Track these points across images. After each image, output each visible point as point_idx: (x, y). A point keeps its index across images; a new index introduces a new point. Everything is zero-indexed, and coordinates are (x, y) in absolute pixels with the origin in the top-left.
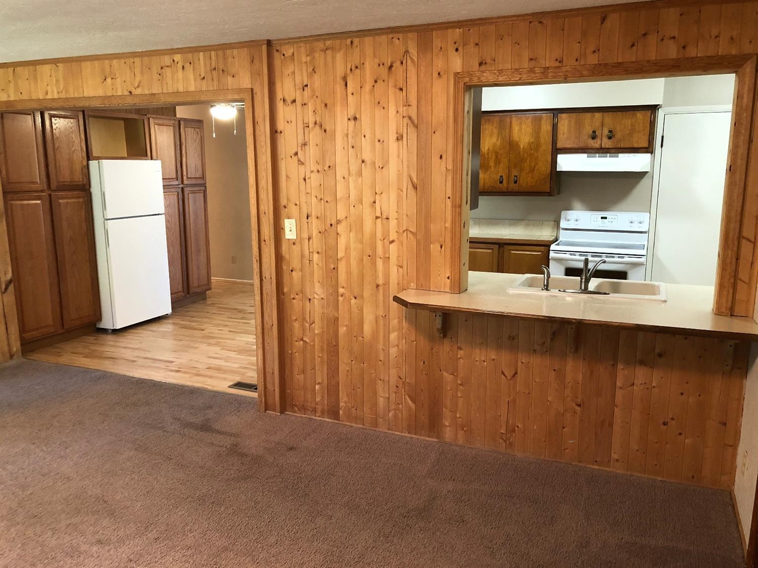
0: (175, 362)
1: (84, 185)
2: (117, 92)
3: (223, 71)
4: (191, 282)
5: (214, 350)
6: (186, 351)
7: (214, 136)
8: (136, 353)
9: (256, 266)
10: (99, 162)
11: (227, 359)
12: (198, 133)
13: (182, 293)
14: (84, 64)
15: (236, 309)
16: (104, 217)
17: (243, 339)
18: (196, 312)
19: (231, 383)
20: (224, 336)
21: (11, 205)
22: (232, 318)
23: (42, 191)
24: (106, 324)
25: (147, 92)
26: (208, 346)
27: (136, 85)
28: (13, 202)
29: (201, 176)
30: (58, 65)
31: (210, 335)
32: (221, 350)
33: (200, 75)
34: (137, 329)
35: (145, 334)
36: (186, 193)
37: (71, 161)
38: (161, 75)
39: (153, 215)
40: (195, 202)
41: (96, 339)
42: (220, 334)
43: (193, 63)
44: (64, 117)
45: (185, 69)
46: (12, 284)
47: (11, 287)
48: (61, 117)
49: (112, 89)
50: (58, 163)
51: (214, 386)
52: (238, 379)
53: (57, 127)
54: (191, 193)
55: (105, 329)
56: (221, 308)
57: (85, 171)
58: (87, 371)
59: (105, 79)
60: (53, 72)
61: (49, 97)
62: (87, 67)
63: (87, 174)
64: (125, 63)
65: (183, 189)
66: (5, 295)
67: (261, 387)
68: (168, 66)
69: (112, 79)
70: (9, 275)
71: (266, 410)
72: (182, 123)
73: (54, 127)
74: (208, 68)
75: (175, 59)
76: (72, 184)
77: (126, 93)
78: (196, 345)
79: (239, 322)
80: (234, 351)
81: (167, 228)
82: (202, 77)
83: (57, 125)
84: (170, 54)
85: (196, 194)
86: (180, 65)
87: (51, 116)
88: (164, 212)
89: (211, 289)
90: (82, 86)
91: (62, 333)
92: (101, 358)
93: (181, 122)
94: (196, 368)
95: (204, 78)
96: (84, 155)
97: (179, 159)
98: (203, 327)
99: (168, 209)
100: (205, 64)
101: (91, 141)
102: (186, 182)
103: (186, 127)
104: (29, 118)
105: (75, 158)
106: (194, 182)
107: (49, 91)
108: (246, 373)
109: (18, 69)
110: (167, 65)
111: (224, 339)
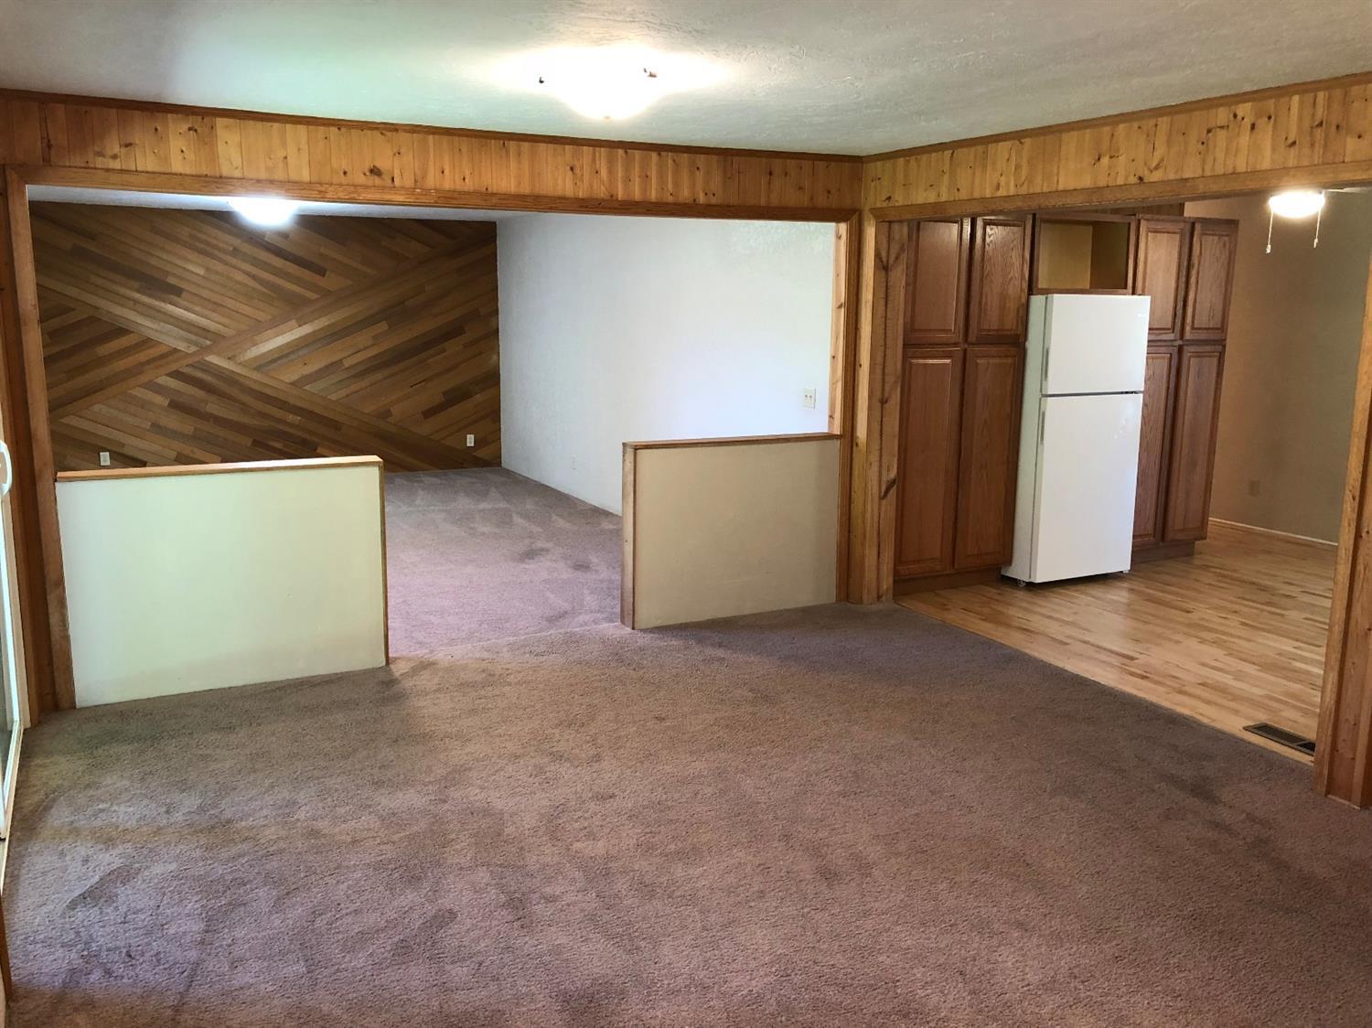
0: (1137, 659)
1: (1017, 336)
2: (1116, 180)
3: (1338, 127)
4: (1170, 522)
5: (1211, 653)
6: (1160, 645)
7: (1268, 251)
8: (1069, 631)
9: (1349, 508)
10: (1047, 298)
11: (1238, 676)
12: (1225, 245)
13: (1152, 539)
14: (1065, 136)
15: (1254, 583)
16: (1041, 391)
17: (1271, 643)
18: (1175, 576)
19: (1251, 723)
20: (1232, 631)
21: (911, 363)
22: (1244, 599)
23: (956, 344)
24: (1018, 571)
25: (1172, 176)
26: (1200, 642)
27: (1154, 165)
28: (914, 361)
29: (1219, 326)
30: (1023, 141)
31: (1201, 622)
32: (1225, 655)
33: (1286, 138)
34: (1067, 589)
35: (1082, 597)
36: (1186, 355)
37: (1003, 297)
38: (1205, 145)
39: (1122, 393)
40: (1199, 374)
41: (1000, 594)
42: (1223, 625)
43: (1275, 120)
44: (1004, 224)
45: (1256, 130)
46: (895, 487)
47: (893, 491)
48: (1001, 225)
49: (1109, 174)
50: (984, 300)
51: (1214, 721)
52: (1262, 717)
53: (991, 241)
54: (1194, 357)
55: (1015, 580)
56: (1224, 576)
57: (1022, 312)
58: (989, 644)
59: (1099, 159)
60: (1013, 154)
61: (1002, 192)
62: (1070, 140)
63: (1025, 318)
64: (1140, 128)
65: (1180, 349)
66: (884, 502)
67: (1323, 748)
68: (1222, 127)
69: (1111, 157)
70: (893, 474)
71: (1328, 792)
72: (1198, 227)
73: (988, 240)
74: (1306, 124)
75: (1238, 113)
76: (1000, 333)
77: (1133, 180)
78: (1177, 637)
79: (1262, 610)
80: (1254, 663)
81: (1143, 417)
82: (1290, 141)
83: (991, 238)
84: (1229, 105)
85: (1204, 359)
86: (1248, 123)
87: (986, 224)
88: (1142, 389)
89: (1205, 539)
90: (1058, 174)
91: (949, 574)
92: (1008, 626)
93: (1196, 225)
94: (1178, 678)
95: (1294, 143)
96: (1025, 285)
97: (1182, 293)
98: (1190, 606)
99: (1148, 383)
100: (1300, 118)
101: (1038, 265)
102: (1188, 336)
103: (1203, 234)
104: (955, 227)
105: (1011, 291)
106: (1203, 336)
107: (1003, 183)
108: (1281, 710)
109: (960, 152)
110: (1219, 125)
111: (1232, 635)
